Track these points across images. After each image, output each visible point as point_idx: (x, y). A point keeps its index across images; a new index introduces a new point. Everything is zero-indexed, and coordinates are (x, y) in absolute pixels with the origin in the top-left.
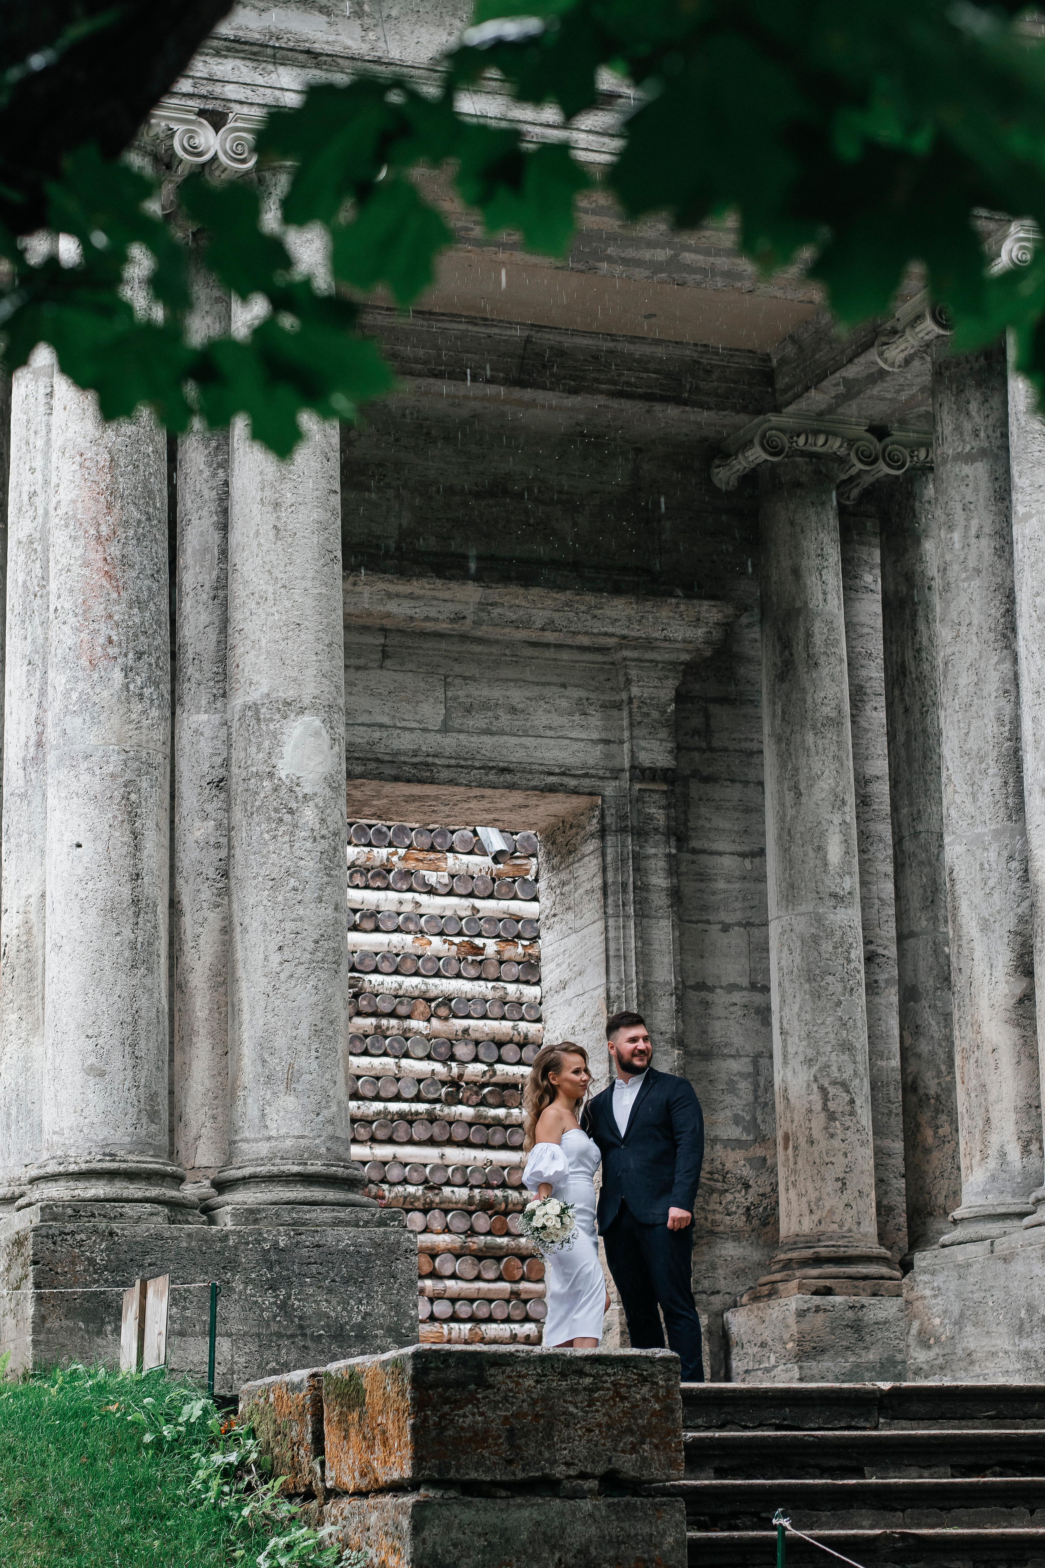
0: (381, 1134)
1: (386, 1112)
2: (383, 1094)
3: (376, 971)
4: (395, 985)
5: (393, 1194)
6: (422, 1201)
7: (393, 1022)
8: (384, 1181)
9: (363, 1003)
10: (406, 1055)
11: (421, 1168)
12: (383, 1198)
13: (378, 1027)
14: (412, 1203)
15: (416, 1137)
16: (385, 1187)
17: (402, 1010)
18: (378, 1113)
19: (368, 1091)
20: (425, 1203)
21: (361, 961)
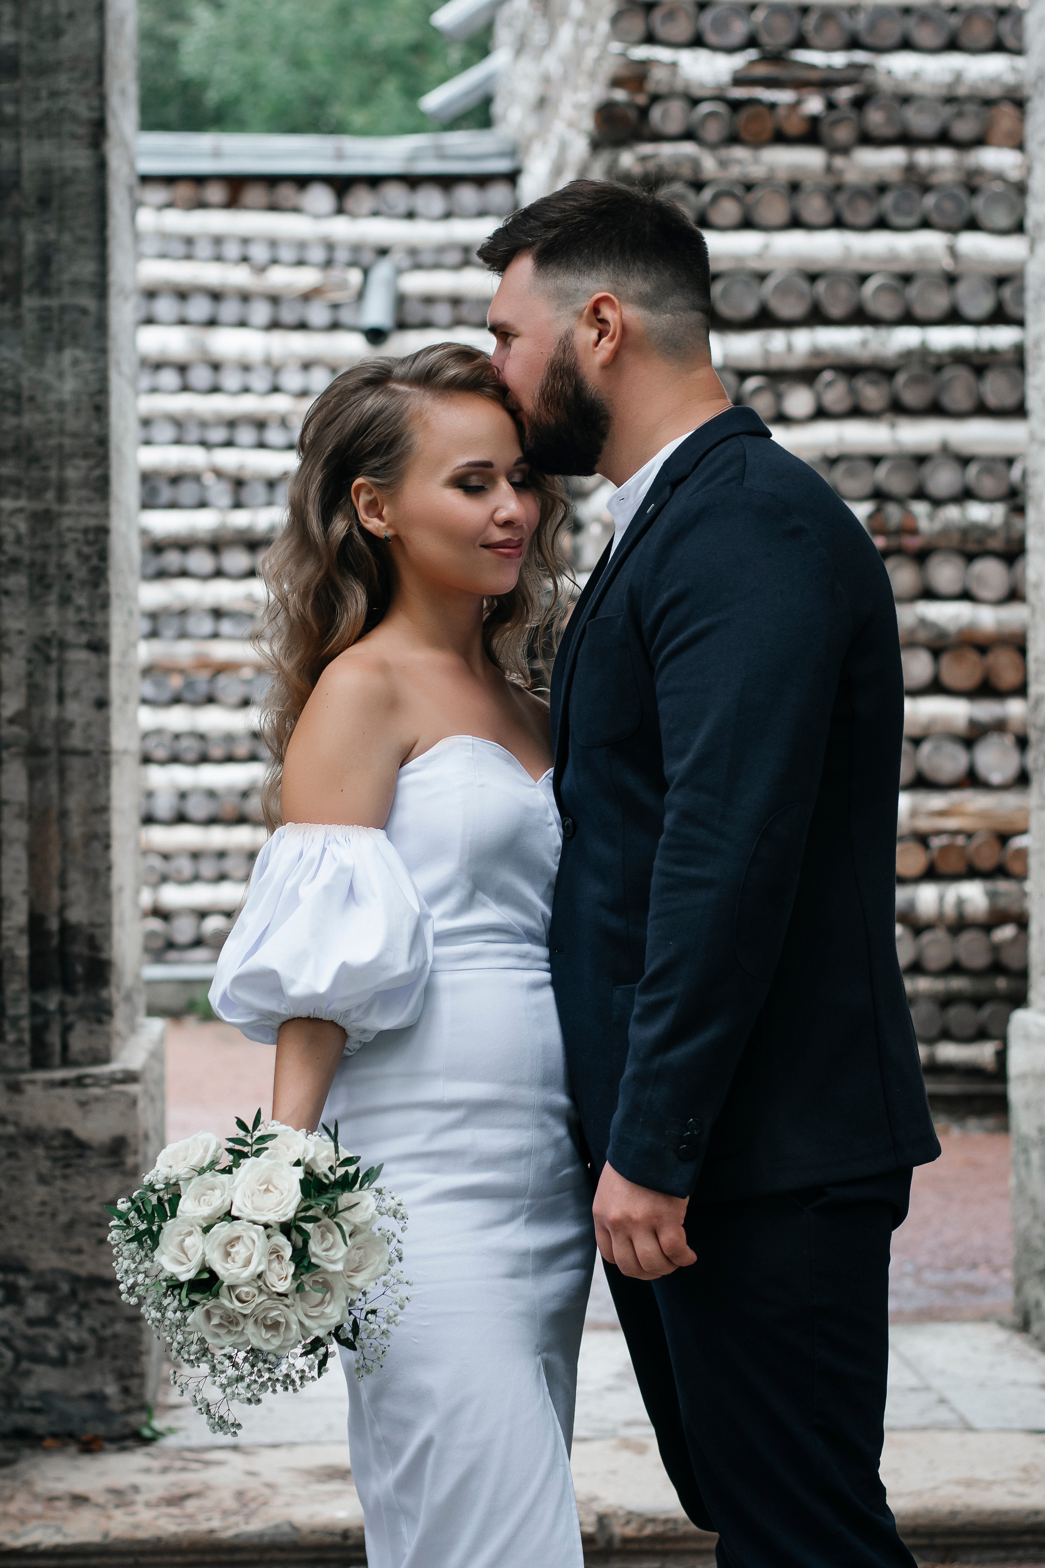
0: (911, 397)
1: (923, 353)
2: (920, 311)
3: (906, 45)
4: (947, 78)
5: (937, 525)
6: (1002, 536)
7: (944, 157)
8: (920, 494)
9: (875, 118)
10: (973, 225)
11: (1001, 467)
12: (914, 531)
13: (910, 169)
14: (980, 541)
15: (992, 400)
16: (920, 509)
17: (963, 129)
18: (908, 355)
19: (885, 307)
20: (1009, 541)
21: (873, 26)
